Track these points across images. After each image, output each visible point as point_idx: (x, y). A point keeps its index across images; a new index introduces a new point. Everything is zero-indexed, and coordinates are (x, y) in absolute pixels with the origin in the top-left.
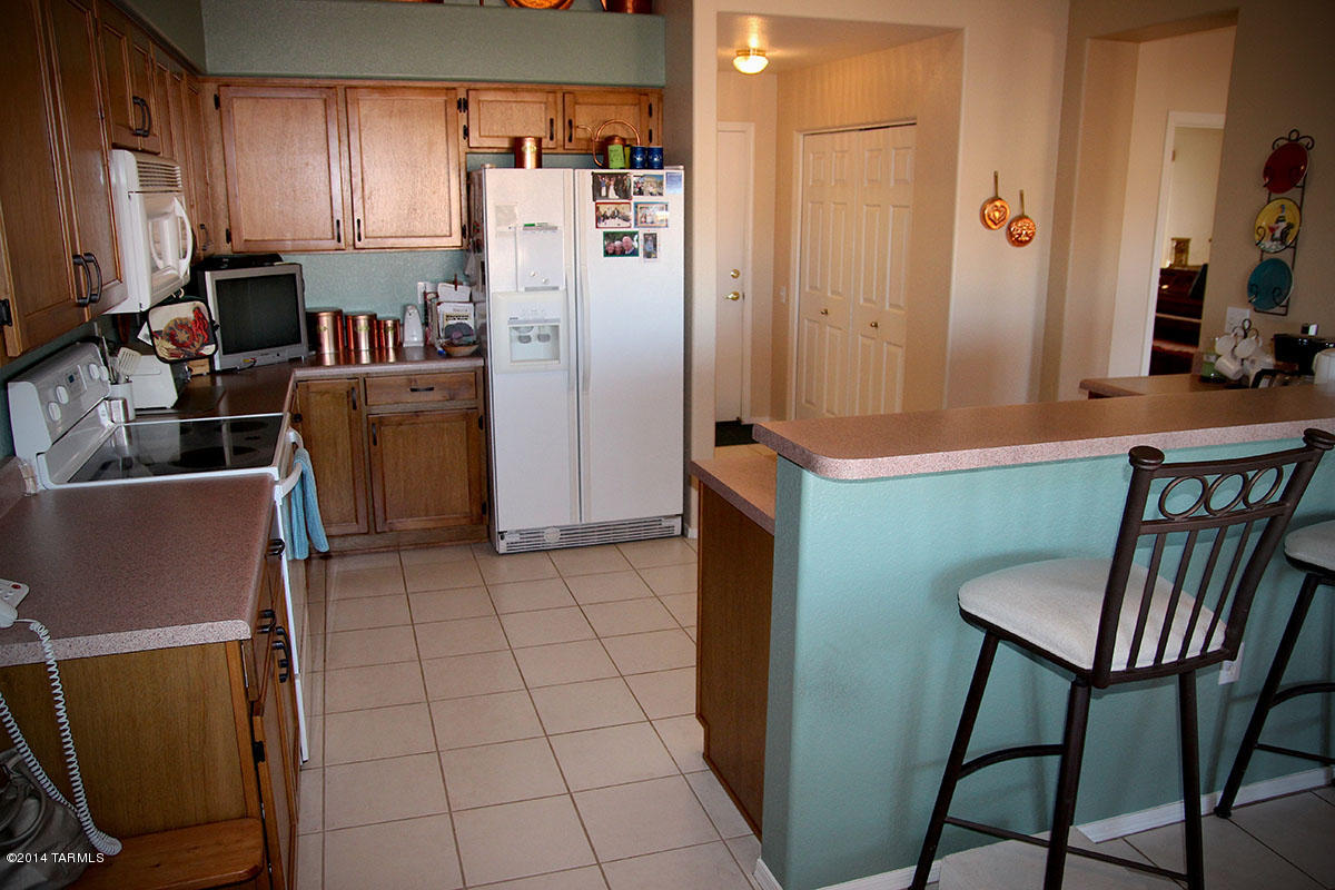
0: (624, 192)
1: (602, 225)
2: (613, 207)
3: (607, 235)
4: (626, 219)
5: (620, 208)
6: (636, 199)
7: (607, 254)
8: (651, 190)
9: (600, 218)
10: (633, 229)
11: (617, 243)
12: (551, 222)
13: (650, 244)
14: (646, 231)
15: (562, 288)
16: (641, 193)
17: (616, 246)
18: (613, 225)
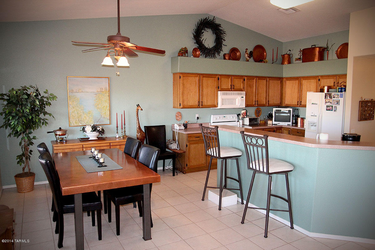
0: (331, 97)
1: (326, 104)
2: (328, 100)
3: (327, 106)
4: (331, 103)
5: (330, 100)
6: (333, 99)
7: (327, 110)
8: (336, 97)
9: (326, 102)
10: (332, 105)
11: (329, 108)
12: (316, 103)
13: (335, 108)
14: (335, 106)
15: (318, 116)
16: (334, 98)
17: (329, 109)
18: (328, 104)
